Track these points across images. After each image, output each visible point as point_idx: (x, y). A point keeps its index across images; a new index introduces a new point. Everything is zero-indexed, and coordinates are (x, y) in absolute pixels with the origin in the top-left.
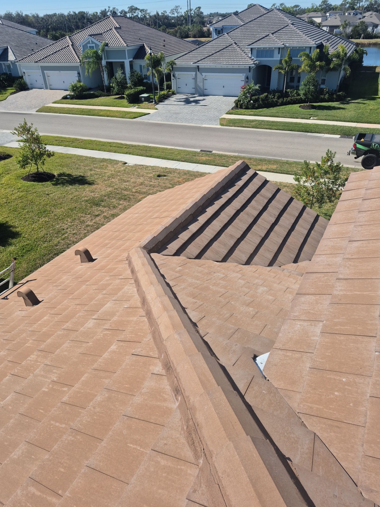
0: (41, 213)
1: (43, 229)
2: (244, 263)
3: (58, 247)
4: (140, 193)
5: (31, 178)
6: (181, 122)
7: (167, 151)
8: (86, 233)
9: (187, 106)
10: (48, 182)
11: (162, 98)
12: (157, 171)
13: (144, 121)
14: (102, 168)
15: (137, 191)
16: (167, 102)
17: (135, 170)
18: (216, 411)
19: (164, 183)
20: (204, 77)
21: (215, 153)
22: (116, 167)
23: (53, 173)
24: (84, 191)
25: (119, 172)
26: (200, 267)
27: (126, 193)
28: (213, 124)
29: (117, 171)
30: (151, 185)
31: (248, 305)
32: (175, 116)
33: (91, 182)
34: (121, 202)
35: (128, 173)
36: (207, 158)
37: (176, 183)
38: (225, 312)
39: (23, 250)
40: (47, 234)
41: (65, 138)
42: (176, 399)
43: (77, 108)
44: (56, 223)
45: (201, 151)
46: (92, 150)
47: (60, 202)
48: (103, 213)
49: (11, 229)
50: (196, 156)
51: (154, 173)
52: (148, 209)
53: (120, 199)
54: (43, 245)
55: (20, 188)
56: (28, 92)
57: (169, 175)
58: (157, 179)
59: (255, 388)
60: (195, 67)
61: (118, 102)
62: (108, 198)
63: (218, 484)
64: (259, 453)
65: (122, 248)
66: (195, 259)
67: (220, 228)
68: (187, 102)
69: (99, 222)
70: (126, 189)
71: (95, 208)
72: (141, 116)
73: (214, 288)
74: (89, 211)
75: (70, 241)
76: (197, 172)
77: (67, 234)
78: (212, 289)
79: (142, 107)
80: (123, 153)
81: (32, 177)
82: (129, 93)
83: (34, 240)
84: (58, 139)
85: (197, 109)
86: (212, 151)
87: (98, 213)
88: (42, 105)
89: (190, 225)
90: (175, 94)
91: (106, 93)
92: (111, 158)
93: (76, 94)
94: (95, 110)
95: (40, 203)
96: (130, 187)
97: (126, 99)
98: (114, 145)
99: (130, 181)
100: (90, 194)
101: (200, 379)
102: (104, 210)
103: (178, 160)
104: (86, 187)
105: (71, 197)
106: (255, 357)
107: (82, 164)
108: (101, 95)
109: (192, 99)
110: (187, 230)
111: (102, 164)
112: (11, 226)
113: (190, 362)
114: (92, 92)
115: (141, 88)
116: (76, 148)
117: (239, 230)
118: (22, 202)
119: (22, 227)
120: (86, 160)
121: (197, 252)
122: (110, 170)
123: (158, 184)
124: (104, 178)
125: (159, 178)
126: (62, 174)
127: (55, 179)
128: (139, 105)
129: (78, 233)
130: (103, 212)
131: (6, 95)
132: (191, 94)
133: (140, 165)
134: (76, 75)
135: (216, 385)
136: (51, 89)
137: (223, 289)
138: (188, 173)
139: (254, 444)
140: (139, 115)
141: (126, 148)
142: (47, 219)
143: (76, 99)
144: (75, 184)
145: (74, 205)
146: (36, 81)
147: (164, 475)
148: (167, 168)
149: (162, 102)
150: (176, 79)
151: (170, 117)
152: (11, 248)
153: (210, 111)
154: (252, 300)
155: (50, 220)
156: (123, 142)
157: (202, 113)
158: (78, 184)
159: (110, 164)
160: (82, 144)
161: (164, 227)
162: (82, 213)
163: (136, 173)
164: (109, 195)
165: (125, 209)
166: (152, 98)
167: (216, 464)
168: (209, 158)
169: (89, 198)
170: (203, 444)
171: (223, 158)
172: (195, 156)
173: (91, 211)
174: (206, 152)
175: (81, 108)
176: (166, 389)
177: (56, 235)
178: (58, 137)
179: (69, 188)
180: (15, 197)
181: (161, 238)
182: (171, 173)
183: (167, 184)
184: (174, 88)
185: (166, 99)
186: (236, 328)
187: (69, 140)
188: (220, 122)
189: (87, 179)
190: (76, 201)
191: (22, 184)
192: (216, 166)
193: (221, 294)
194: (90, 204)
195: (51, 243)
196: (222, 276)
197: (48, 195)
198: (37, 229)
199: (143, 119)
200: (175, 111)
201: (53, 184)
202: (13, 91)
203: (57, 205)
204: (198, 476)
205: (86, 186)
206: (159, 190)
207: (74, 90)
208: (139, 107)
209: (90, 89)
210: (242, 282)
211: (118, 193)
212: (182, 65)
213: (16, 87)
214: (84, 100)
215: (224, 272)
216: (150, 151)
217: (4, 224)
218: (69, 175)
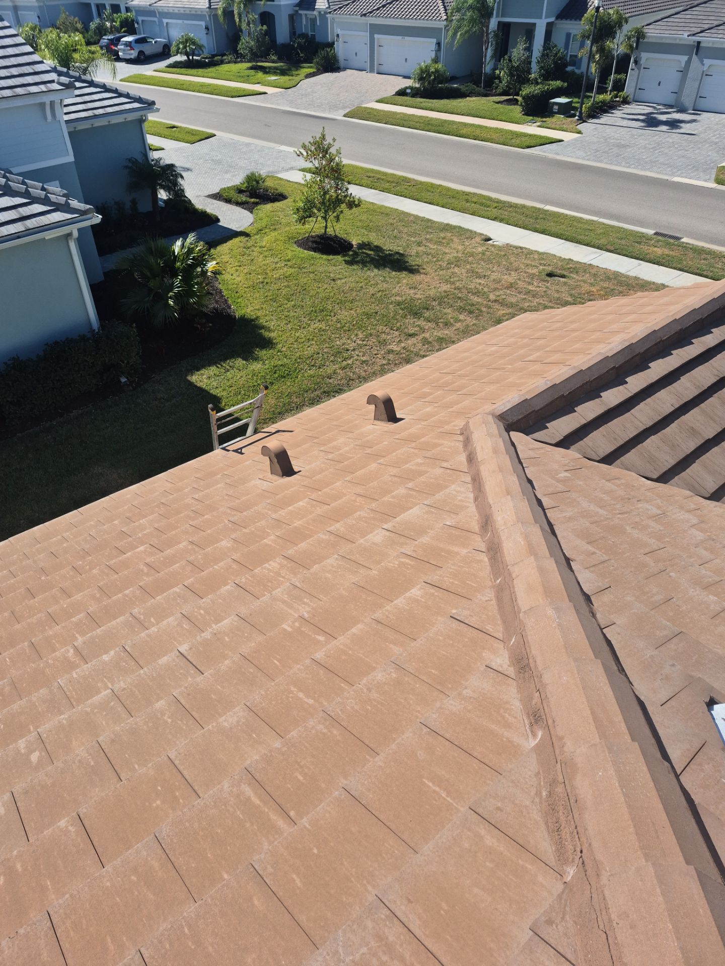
0: (316, 312)
1: (314, 342)
2: (708, 495)
3: (331, 381)
4: (503, 303)
5: (310, 244)
6: (628, 165)
7: (580, 225)
8: (384, 365)
9: (650, 132)
10: (339, 257)
11: (597, 108)
12: (549, 265)
13: (545, 154)
14: (440, 243)
15: (498, 299)
16: (605, 119)
17: (504, 256)
18: (622, 790)
19: (558, 291)
20: (705, 69)
21: (687, 243)
22: (468, 244)
23: (351, 240)
24: (398, 283)
25: (472, 255)
26: (608, 481)
27: (476, 299)
28: (698, 179)
29: (468, 252)
30: (529, 292)
31: (707, 587)
32: (615, 150)
33: (414, 268)
34: (461, 315)
35: (489, 261)
36: (667, 251)
37: (584, 294)
38: (655, 590)
39: (275, 373)
40: (319, 353)
41: (385, 174)
42: (532, 732)
43: (421, 117)
44: (337, 336)
45: (656, 234)
46: (430, 203)
47: (352, 298)
48: (424, 332)
49: (262, 331)
50: (642, 243)
51: (541, 267)
52: (520, 340)
53: (461, 310)
54: (309, 372)
55: (289, 260)
56: (336, 74)
57: (572, 275)
58: (544, 281)
59: (706, 767)
60: (692, 43)
61: (502, 110)
62: (440, 304)
63: (606, 933)
64: (712, 911)
65: (455, 408)
66: (599, 462)
67: (672, 409)
68: (651, 122)
69: (412, 349)
70: (477, 293)
71: (410, 320)
72: (544, 145)
73: (636, 534)
74: (398, 324)
75: (354, 373)
76: (636, 278)
77: (351, 360)
78: (630, 533)
79: (548, 126)
80: (488, 218)
81: (313, 242)
82: (530, 93)
83: (296, 360)
84: (372, 175)
85: (671, 141)
86: (681, 238)
87: (413, 331)
88: (356, 105)
89: (607, 390)
90: (628, 103)
91: (482, 90)
92: (463, 226)
93: (424, 87)
94: (453, 122)
95: (318, 292)
96: (486, 290)
97: (521, 105)
98: (474, 200)
99: (489, 277)
100: (408, 291)
101: (593, 713)
102: (427, 327)
103: (598, 248)
104: (404, 276)
105: (372, 290)
106: (711, 703)
107: (406, 230)
108: (471, 93)
109: (663, 118)
110: (597, 400)
111: (442, 235)
112: (263, 327)
113: (576, 672)
114: (456, 85)
115: (558, 83)
116: (400, 196)
117: (715, 421)
118: (288, 286)
119: (280, 332)
120: (414, 223)
121: (609, 448)
122: (455, 249)
123: (545, 292)
124: (440, 263)
125: (549, 279)
126: (366, 245)
127: (351, 253)
128: (544, 119)
129: (370, 362)
130: (423, 330)
131: (298, 78)
132: (665, 105)
133: (517, 248)
134: (433, 47)
135: (627, 738)
136: (378, 73)
137: (654, 541)
138: (615, 278)
139: (703, 888)
140: (539, 141)
141: (496, 207)
142: (323, 326)
143: (422, 97)
144: (385, 267)
145: (374, 308)
146: (356, 54)
147: (488, 864)
148: (572, 260)
149: (594, 117)
150: (639, 69)
151: (604, 152)
152: (256, 366)
153: (699, 148)
154: (717, 579)
155: (327, 328)
156: (494, 195)
157: (681, 150)
158: (391, 269)
159: (458, 237)
160: (413, 189)
161: (550, 384)
162: (386, 325)
163: (504, 263)
164: (441, 300)
165: (467, 332)
166: (575, 109)
167: (607, 893)
168: (671, 253)
169: (404, 298)
170: (581, 840)
171: (702, 257)
172: (639, 243)
173: (402, 324)
174: (666, 239)
175: (428, 117)
176: (512, 705)
177: (333, 357)
178: (372, 171)
179: (374, 273)
180: (278, 275)
181: (539, 405)
182: (577, 272)
183: (564, 295)
184: (629, 89)
185: (606, 112)
186: (677, 629)
187: (391, 180)
188: (717, 175)
189: (409, 260)
190: (380, 301)
191: (294, 253)
192: (682, 272)
193: (647, 550)
194: (403, 310)
195: (321, 370)
196: (655, 511)
197: (334, 280)
198: (303, 340)
199: (544, 152)
200: (618, 141)
201: (347, 262)
202: (312, 70)
203: (345, 303)
204: (560, 897)
205: (404, 274)
206: (544, 304)
207: (421, 79)
208: (544, 124)
209: (453, 79)
210: (700, 536)
211: (460, 298)
212: (662, 38)
213: (317, 63)
214: (437, 101)
215: (661, 504)
216: (544, 219)
217: (252, 320)
218: (378, 249)
